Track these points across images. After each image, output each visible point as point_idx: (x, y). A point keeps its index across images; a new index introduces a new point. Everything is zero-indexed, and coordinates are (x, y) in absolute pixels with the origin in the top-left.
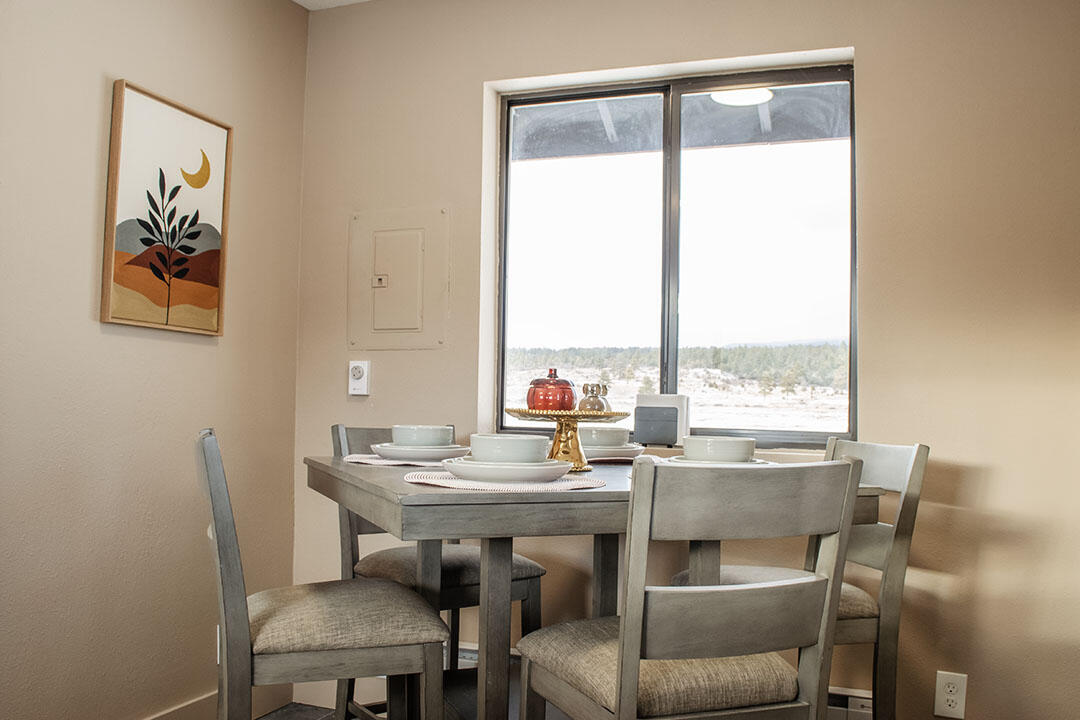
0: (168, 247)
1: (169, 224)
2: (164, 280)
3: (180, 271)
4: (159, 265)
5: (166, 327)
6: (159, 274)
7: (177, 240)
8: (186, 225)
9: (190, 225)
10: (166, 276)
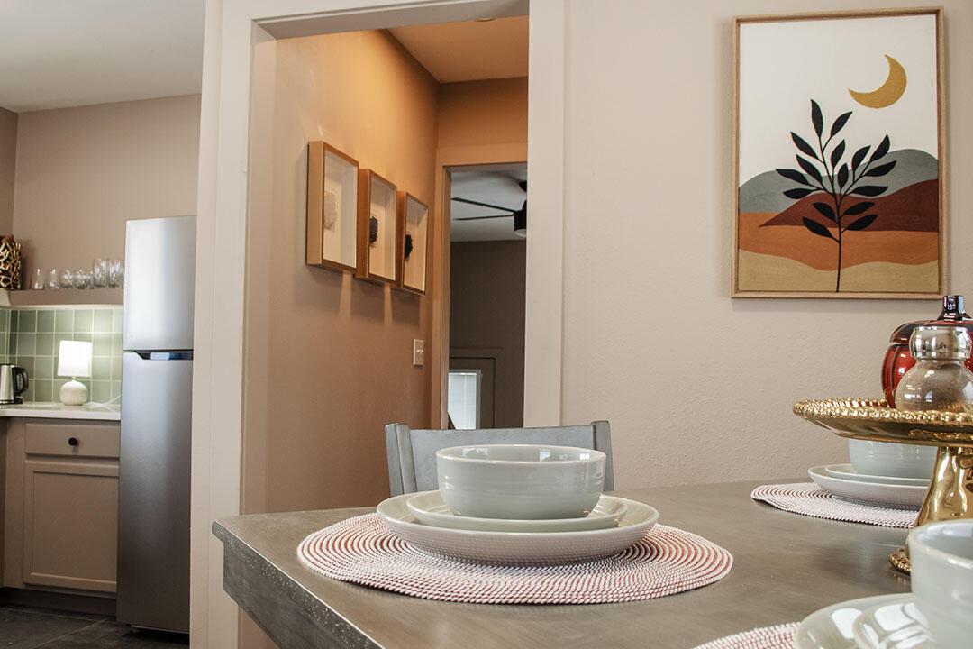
0: (834, 194)
1: (834, 164)
2: (830, 236)
3: (857, 222)
4: (820, 218)
5: (837, 295)
6: (820, 230)
7: (850, 180)
8: (867, 159)
9: (874, 158)
10: (834, 231)
